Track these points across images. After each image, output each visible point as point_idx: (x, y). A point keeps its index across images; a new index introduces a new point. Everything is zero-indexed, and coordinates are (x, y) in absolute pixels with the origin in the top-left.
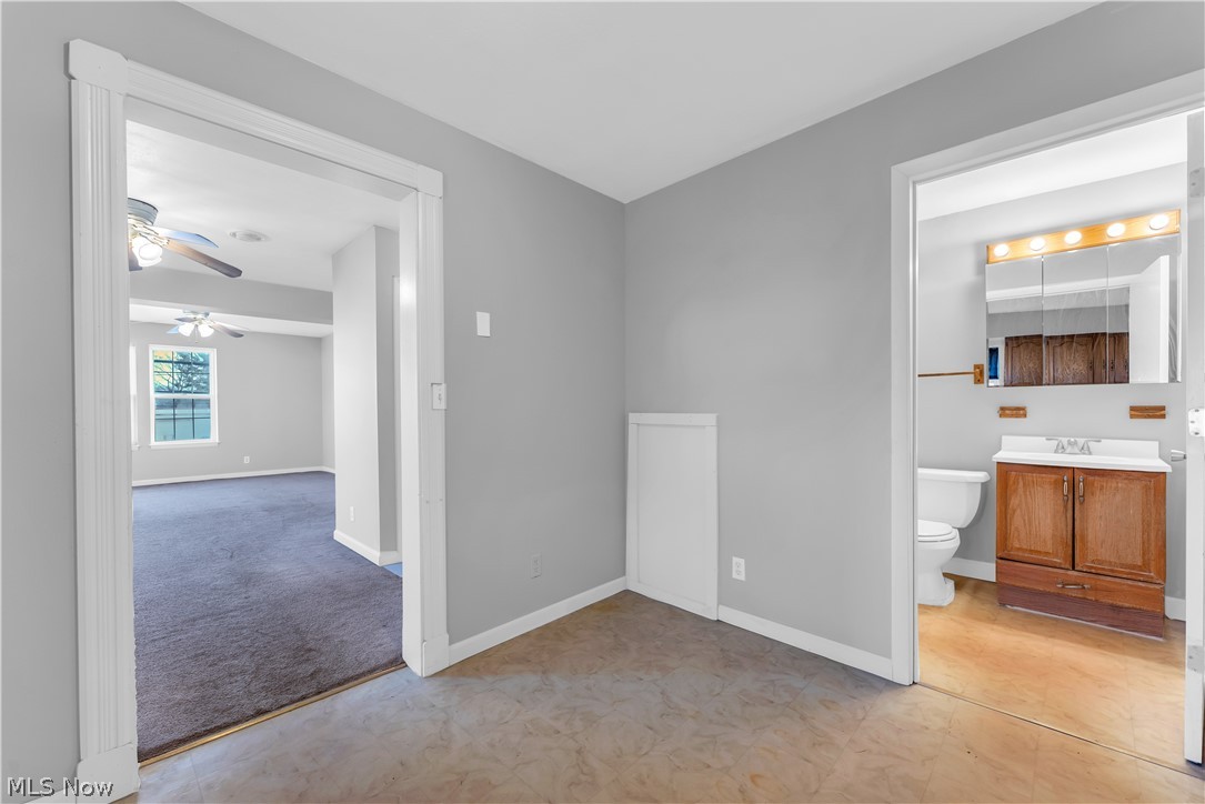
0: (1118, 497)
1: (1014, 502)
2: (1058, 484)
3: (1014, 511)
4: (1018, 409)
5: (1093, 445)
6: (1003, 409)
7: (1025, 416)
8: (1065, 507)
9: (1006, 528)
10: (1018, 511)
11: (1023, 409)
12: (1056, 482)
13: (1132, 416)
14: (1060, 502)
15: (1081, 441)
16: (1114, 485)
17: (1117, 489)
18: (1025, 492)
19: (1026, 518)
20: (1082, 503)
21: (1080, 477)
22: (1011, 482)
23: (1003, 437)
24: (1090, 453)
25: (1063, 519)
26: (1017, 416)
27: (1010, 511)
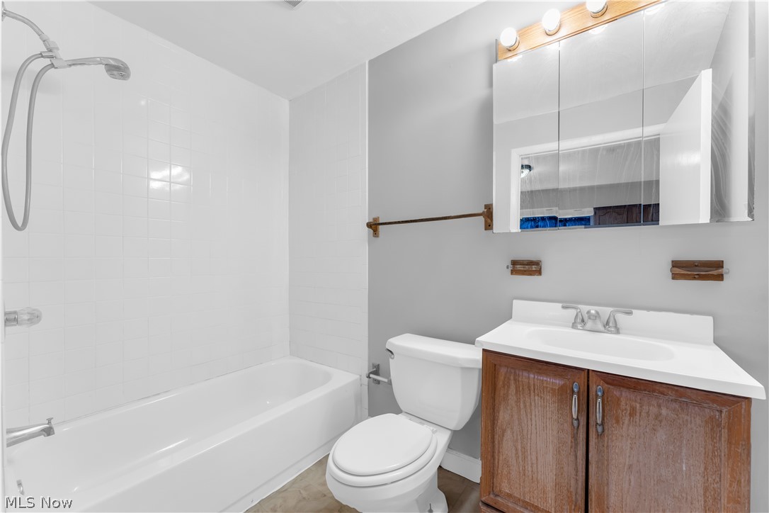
0: (661, 435)
1: (503, 416)
2: (563, 395)
3: (504, 431)
4: (531, 263)
5: (621, 318)
6: (514, 263)
7: (539, 272)
8: (575, 437)
9: (493, 456)
10: (509, 432)
11: (537, 263)
12: (562, 389)
13: (675, 277)
14: (567, 426)
15: (606, 311)
16: (654, 410)
17: (657, 417)
18: (518, 401)
19: (519, 447)
20: (600, 436)
21: (597, 388)
22: (500, 384)
23: (514, 301)
24: (618, 331)
25: (572, 458)
26: (530, 273)
27: (498, 430)
